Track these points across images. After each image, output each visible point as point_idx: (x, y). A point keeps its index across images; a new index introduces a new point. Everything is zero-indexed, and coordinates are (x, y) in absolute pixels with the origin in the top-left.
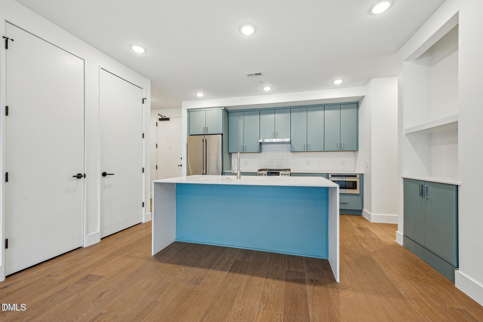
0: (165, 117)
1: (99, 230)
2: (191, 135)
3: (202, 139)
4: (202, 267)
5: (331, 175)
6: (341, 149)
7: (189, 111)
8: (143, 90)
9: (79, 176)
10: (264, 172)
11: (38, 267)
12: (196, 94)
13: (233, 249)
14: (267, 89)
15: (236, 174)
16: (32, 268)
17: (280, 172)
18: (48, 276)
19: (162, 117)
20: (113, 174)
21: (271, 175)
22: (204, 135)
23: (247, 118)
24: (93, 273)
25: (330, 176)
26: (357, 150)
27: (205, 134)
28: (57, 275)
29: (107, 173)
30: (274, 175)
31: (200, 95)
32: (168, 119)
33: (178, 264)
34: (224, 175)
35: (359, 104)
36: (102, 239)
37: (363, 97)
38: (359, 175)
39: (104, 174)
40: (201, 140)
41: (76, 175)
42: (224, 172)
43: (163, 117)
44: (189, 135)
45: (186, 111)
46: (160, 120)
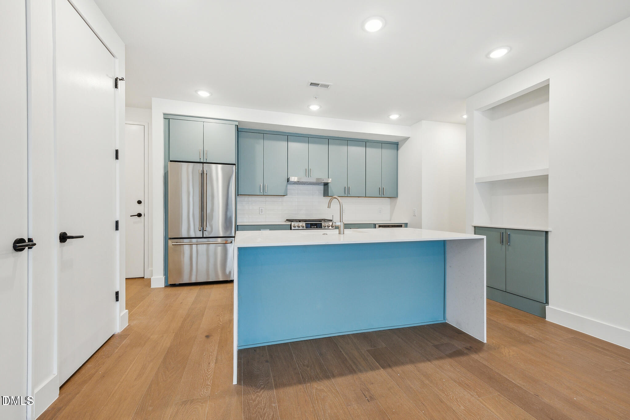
2: (171, 161)
5: (379, 226)
6: (382, 194)
7: (168, 118)
8: (116, 60)
10: (300, 224)
12: (196, 91)
14: (315, 107)
15: (337, 227)
17: (323, 224)
20: (82, 237)
21: (311, 228)
22: (203, 163)
23: (268, 143)
25: (377, 226)
26: (397, 197)
27: (202, 161)
29: (68, 235)
30: (315, 227)
31: (204, 94)
34: (238, 231)
35: (399, 146)
37: (407, 139)
38: (404, 224)
39: (63, 238)
40: (198, 171)
42: (238, 225)
44: (167, 160)
45: (162, 116)
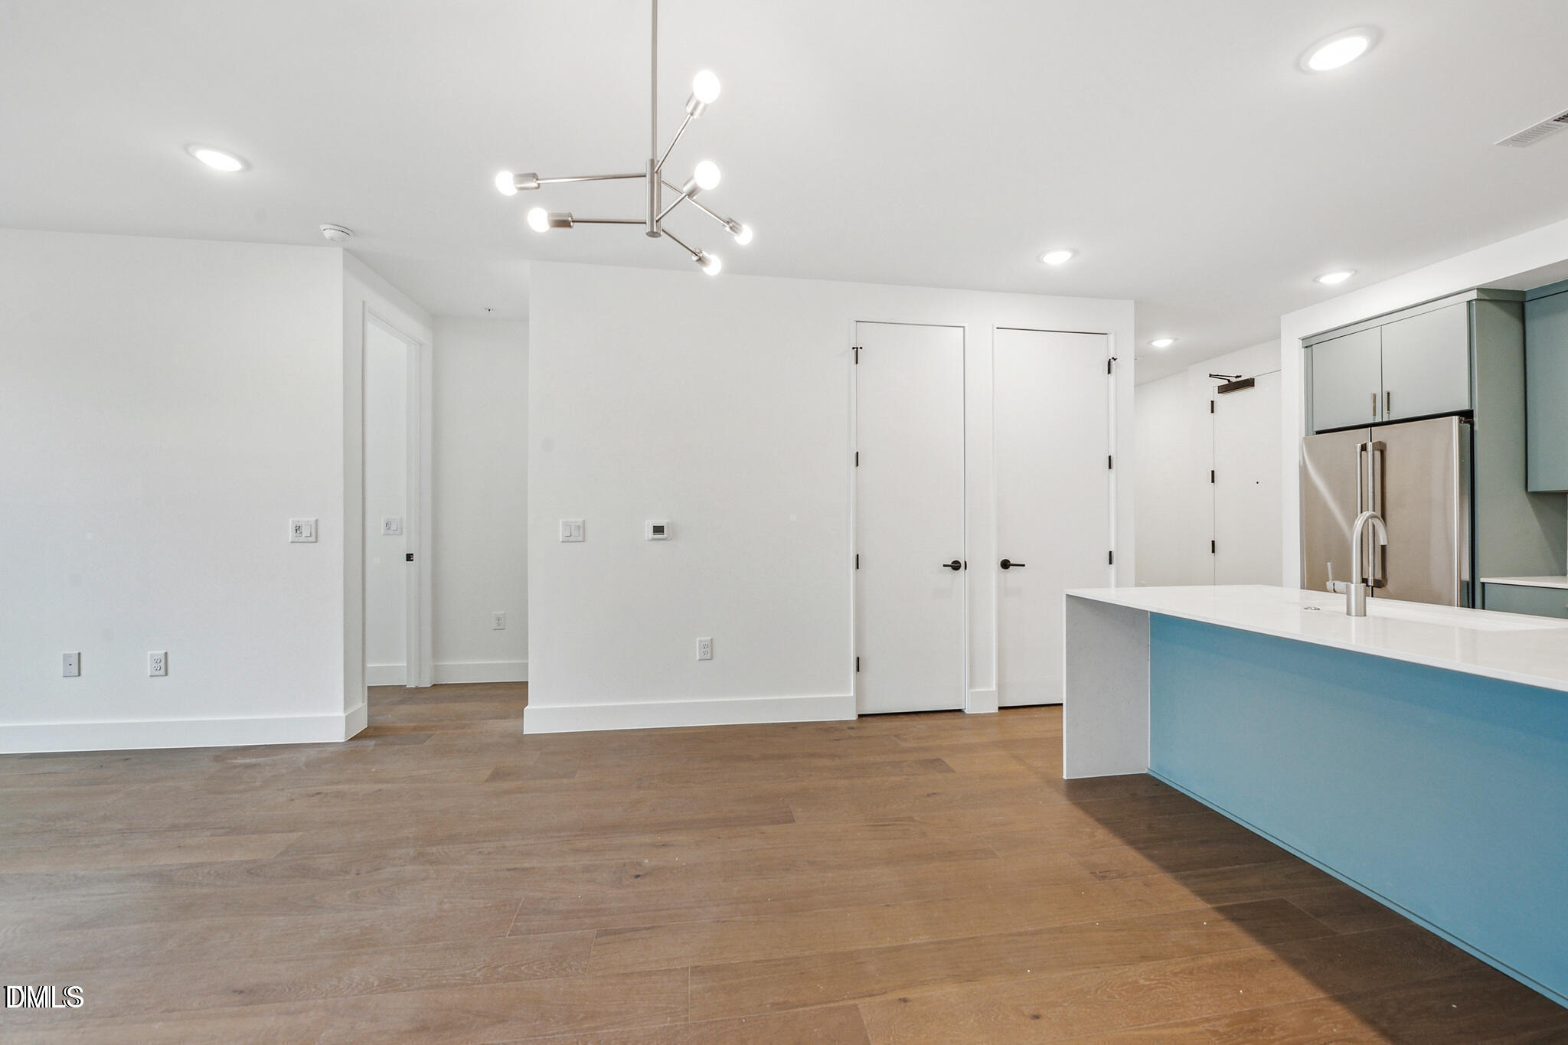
0: (1240, 376)
1: (994, 688)
2: (1318, 433)
3: (1359, 445)
4: (1151, 858)
7: (1308, 343)
8: (1109, 335)
9: (956, 566)
11: (893, 718)
13: (1316, 872)
16: (884, 717)
18: (896, 736)
19: (1229, 380)
20: (1024, 566)
22: (1371, 426)
24: (946, 761)
27: (1378, 420)
28: (905, 740)
29: (1011, 562)
31: (1334, 278)
32: (1249, 383)
33: (1098, 820)
36: (1000, 708)
39: (1005, 564)
40: (1356, 447)
41: (950, 564)
42: (1482, 583)
43: (1233, 380)
44: (1311, 432)
45: (1300, 344)
46: (1223, 390)
